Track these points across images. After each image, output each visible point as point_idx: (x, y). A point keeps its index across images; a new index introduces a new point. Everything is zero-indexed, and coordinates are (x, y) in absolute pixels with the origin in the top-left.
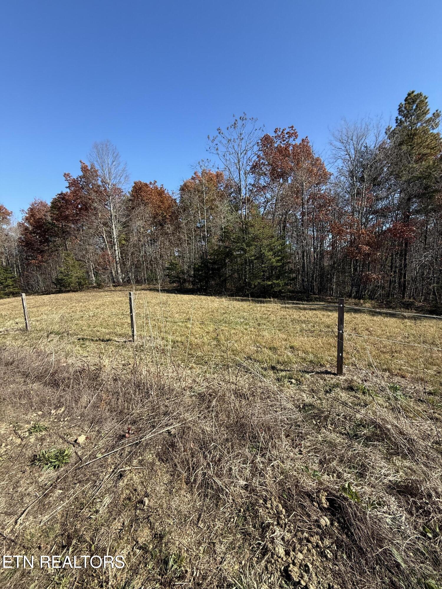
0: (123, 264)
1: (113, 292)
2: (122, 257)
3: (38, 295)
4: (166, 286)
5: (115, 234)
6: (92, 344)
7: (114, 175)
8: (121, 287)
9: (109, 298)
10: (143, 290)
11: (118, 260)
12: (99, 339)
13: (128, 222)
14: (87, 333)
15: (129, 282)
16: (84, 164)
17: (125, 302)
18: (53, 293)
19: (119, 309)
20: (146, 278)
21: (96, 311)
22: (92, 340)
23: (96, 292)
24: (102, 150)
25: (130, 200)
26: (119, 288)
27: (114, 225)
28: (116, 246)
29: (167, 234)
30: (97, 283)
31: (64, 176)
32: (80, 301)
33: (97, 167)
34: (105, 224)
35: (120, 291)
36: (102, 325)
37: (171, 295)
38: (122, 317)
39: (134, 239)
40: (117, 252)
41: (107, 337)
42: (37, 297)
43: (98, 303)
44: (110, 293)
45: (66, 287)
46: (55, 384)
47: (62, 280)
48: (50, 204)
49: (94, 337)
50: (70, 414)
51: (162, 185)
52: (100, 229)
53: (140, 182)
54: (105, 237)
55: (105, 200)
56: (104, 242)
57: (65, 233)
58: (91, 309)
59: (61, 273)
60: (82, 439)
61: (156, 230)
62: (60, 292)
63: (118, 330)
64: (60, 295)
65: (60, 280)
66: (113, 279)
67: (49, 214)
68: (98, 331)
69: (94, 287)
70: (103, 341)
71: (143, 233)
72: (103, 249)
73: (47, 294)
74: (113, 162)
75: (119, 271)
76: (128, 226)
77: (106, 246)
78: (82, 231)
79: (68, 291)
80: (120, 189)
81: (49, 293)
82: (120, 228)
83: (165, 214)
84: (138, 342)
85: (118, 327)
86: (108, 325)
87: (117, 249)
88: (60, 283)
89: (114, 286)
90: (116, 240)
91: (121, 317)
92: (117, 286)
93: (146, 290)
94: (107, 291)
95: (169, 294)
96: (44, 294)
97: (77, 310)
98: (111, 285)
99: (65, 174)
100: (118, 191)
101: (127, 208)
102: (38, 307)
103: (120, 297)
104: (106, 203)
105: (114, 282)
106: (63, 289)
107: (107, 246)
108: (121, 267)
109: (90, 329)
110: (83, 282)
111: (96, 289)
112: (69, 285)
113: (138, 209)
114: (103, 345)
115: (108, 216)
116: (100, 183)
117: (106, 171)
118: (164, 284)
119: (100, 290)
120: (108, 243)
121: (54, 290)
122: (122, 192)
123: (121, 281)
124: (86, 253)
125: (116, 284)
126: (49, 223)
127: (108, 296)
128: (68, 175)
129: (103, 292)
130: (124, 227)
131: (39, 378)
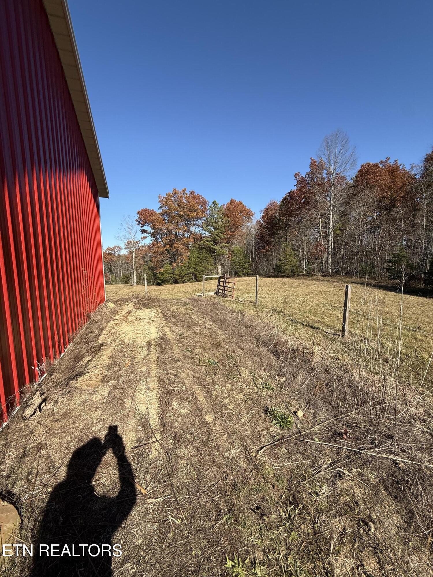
0: (334, 254)
1: (321, 282)
2: (334, 247)
3: (262, 277)
4: (382, 281)
5: (331, 224)
6: (302, 327)
7: (340, 164)
8: (329, 278)
9: (317, 287)
10: (353, 282)
11: (330, 250)
12: (309, 325)
13: (347, 211)
14: (298, 316)
15: (338, 273)
16: (314, 160)
17: (334, 293)
18: (272, 277)
19: (327, 300)
20: (358, 270)
21: (306, 298)
22: (303, 324)
23: (306, 279)
24: (332, 141)
25: (353, 186)
26: (327, 278)
27: (331, 215)
28: (331, 237)
29: (395, 219)
30: (307, 272)
31: (295, 176)
32: (292, 287)
33: (324, 160)
34: (323, 215)
35: (328, 281)
36: (310, 312)
37: (389, 293)
38: (331, 308)
39: (351, 227)
40: (330, 242)
41: (316, 325)
42: (262, 278)
43: (308, 290)
44: (318, 283)
45: (282, 273)
46: (277, 354)
47: (280, 266)
48: (279, 203)
49: (304, 322)
50: (289, 385)
51: (396, 161)
52: (317, 220)
53: (369, 164)
54: (321, 228)
55: (327, 191)
56: (319, 232)
57: (287, 226)
58: (301, 295)
59: (280, 260)
60: (300, 414)
61: (380, 216)
62: (277, 276)
63: (326, 320)
64: (277, 279)
65: (278, 266)
66: (323, 268)
67: (278, 211)
68: (308, 317)
69: (304, 275)
70: (312, 327)
71: (362, 221)
72: (317, 239)
73: (268, 277)
74: (341, 150)
75: (330, 262)
76: (346, 215)
77: (320, 237)
78: (301, 224)
79: (283, 277)
80: (343, 177)
81: (270, 277)
82: (337, 217)
83: (395, 196)
84: (348, 338)
85: (326, 318)
86: (316, 313)
87: (330, 239)
88: (278, 269)
89: (322, 276)
90: (331, 230)
91: (329, 308)
92: (325, 276)
93: (357, 283)
94: (315, 280)
95: (387, 292)
96: (266, 277)
97: (290, 294)
98: (320, 274)
99: (296, 174)
100: (341, 179)
101: (348, 196)
102: (262, 286)
103: (328, 287)
104: (327, 194)
105: (323, 272)
106: (280, 274)
107: (322, 236)
108: (332, 258)
109: (300, 314)
110: (295, 270)
111: (305, 277)
112: (284, 271)
113: (361, 195)
114: (312, 331)
115: (326, 207)
116: (324, 175)
117: (332, 163)
118: (380, 279)
119: (309, 278)
120: (322, 233)
121: (273, 274)
122: (346, 179)
123: (330, 271)
124: (301, 244)
125: (325, 274)
126: (277, 219)
127: (316, 285)
128: (298, 174)
129: (311, 280)
130: (342, 216)
131: (266, 344)
